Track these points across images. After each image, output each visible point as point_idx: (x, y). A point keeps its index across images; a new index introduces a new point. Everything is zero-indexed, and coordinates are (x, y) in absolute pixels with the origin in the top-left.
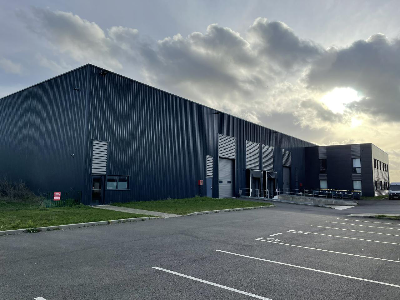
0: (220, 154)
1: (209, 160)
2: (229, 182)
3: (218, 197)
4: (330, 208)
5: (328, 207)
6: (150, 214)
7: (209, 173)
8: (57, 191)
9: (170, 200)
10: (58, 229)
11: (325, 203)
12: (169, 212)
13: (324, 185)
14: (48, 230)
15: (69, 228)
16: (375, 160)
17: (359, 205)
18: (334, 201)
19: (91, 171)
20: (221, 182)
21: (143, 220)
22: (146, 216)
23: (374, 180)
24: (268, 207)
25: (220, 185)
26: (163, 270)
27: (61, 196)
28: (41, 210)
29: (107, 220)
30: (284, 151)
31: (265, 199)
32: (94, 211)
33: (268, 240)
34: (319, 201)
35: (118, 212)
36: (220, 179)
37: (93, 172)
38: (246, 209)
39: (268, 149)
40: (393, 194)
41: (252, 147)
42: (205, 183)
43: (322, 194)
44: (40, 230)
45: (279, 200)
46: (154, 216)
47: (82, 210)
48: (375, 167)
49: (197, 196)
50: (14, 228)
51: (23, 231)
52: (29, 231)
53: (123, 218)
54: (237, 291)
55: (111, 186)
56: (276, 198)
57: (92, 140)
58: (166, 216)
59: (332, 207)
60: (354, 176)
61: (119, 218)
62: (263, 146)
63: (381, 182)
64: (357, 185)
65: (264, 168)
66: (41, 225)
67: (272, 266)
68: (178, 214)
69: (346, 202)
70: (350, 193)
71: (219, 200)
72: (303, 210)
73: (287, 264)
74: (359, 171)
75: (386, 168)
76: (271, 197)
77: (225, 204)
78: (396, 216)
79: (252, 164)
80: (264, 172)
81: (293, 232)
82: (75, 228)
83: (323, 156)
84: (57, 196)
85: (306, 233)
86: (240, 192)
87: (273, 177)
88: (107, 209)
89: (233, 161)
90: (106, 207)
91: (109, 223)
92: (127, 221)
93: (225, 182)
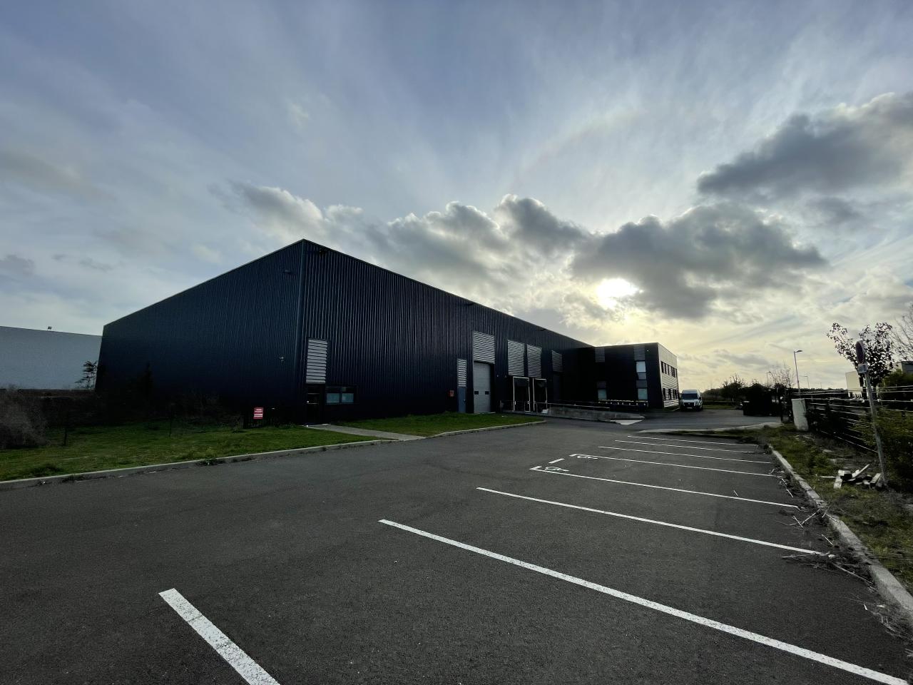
0: (475, 358)
1: (462, 365)
2: (487, 393)
3: (473, 412)
4: (614, 423)
5: (612, 422)
6: (382, 436)
7: (462, 382)
8: (259, 406)
9: (411, 418)
10: (249, 459)
11: (606, 417)
12: (409, 432)
13: (602, 395)
14: (235, 461)
15: (266, 457)
16: (662, 362)
17: (647, 418)
18: (616, 414)
19: (305, 379)
20: (477, 393)
21: (372, 444)
22: (377, 438)
23: (663, 386)
24: (538, 424)
25: (475, 396)
26: (397, 525)
27: (264, 413)
28: (234, 432)
29: (322, 444)
30: (553, 352)
31: (532, 413)
32: (308, 432)
33: (547, 470)
34: (599, 415)
35: (339, 433)
36: (475, 390)
37: (308, 381)
38: (511, 427)
39: (535, 351)
40: (686, 403)
41: (515, 349)
42: (456, 393)
43: (602, 407)
44: (222, 462)
45: (550, 415)
46: (388, 439)
47: (292, 432)
48: (663, 371)
49: (446, 412)
50: (184, 458)
51: (196, 464)
52: (204, 464)
53: (343, 442)
54: (517, 562)
55: (332, 399)
56: (545, 411)
57: (308, 338)
58: (404, 438)
59: (617, 421)
60: (638, 383)
61: (339, 443)
62: (528, 346)
63: (670, 390)
64: (643, 394)
65: (530, 374)
66: (226, 453)
67: (563, 511)
68: (421, 435)
69: (632, 416)
70: (634, 403)
71: (476, 416)
72: (582, 426)
73: (584, 508)
74: (644, 377)
75: (674, 373)
76: (540, 411)
77: (483, 420)
78: (701, 432)
79: (515, 369)
80: (531, 379)
81: (579, 457)
82: (275, 457)
83: (601, 359)
84: (259, 413)
85: (595, 458)
86: (502, 405)
87: (541, 386)
88: (326, 429)
89: (491, 365)
90: (326, 427)
91: (324, 449)
92: (349, 446)
93: (482, 393)
